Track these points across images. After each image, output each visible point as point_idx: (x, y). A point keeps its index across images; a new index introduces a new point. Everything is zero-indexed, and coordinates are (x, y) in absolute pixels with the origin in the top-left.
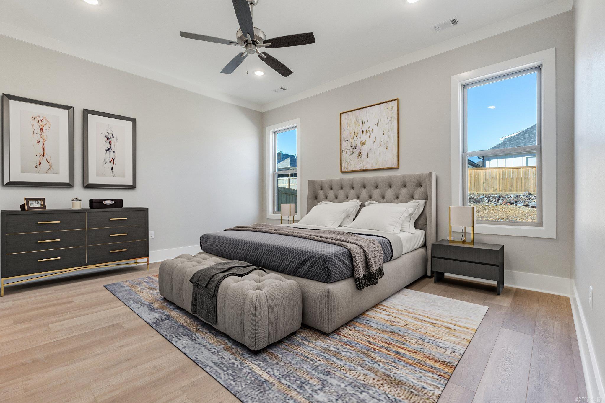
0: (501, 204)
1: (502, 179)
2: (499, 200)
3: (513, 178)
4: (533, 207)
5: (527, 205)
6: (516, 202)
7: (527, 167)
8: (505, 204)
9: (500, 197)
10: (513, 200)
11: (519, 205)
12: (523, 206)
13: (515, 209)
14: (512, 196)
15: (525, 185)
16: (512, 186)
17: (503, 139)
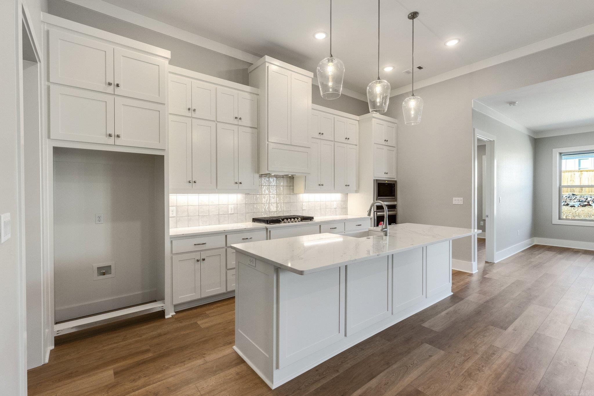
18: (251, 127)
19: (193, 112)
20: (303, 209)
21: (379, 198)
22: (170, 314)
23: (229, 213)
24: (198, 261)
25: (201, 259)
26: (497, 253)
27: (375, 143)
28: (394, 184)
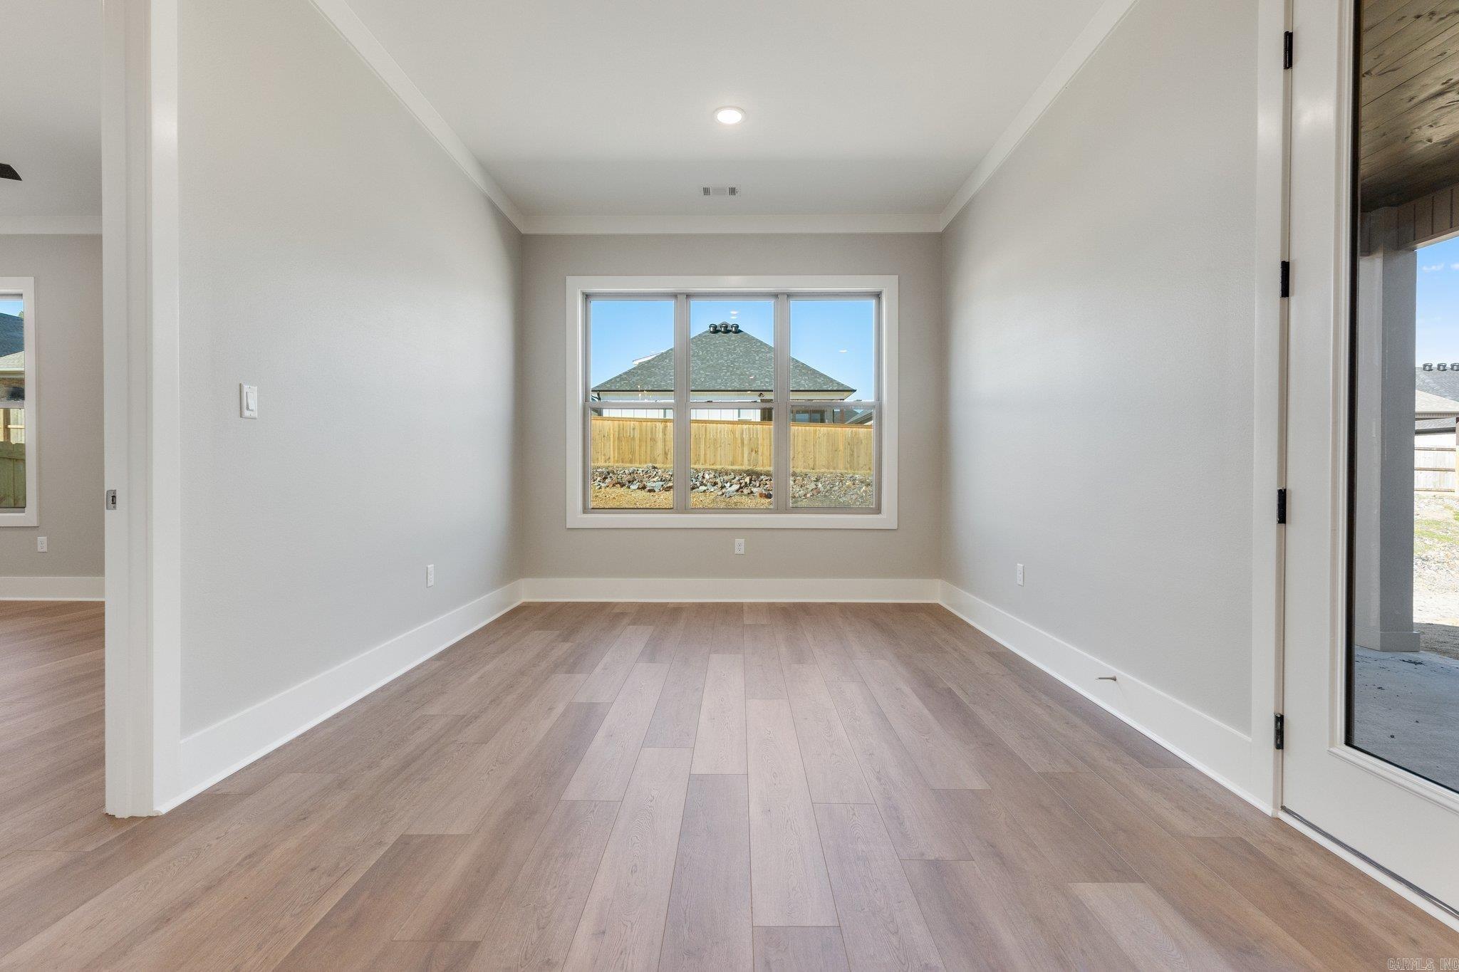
0: (608, 486)
1: (618, 438)
2: (605, 478)
3: (633, 439)
4: (650, 491)
5: (644, 488)
6: (629, 482)
7: (666, 421)
8: (614, 485)
9: (609, 473)
10: (626, 478)
11: (633, 487)
12: (639, 488)
13: (625, 495)
14: (627, 472)
15: (651, 451)
16: (633, 453)
17: (637, 363)
26: (182, 742)
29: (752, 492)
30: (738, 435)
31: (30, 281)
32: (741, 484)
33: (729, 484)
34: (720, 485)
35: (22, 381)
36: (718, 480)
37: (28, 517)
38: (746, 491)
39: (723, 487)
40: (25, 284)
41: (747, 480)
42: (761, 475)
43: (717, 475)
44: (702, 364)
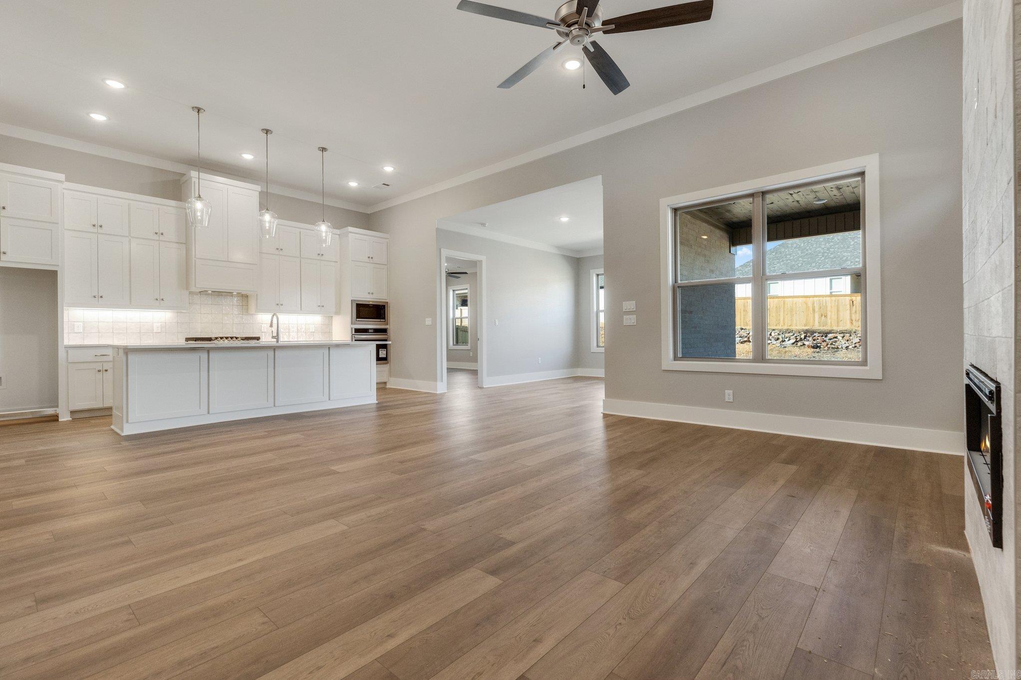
18: (177, 243)
19: (99, 228)
20: (263, 331)
21: (358, 320)
22: (64, 418)
23: (155, 331)
24: (99, 371)
25: (104, 370)
27: (352, 261)
28: (384, 306)
29: (804, 345)
30: (810, 305)
31: (469, 285)
32: (797, 339)
33: (788, 339)
34: (781, 339)
35: (466, 296)
36: (780, 337)
37: (468, 347)
38: (799, 344)
39: (783, 341)
40: (467, 286)
41: (803, 336)
42: (816, 333)
43: (781, 333)
44: (802, 253)
